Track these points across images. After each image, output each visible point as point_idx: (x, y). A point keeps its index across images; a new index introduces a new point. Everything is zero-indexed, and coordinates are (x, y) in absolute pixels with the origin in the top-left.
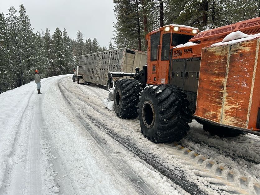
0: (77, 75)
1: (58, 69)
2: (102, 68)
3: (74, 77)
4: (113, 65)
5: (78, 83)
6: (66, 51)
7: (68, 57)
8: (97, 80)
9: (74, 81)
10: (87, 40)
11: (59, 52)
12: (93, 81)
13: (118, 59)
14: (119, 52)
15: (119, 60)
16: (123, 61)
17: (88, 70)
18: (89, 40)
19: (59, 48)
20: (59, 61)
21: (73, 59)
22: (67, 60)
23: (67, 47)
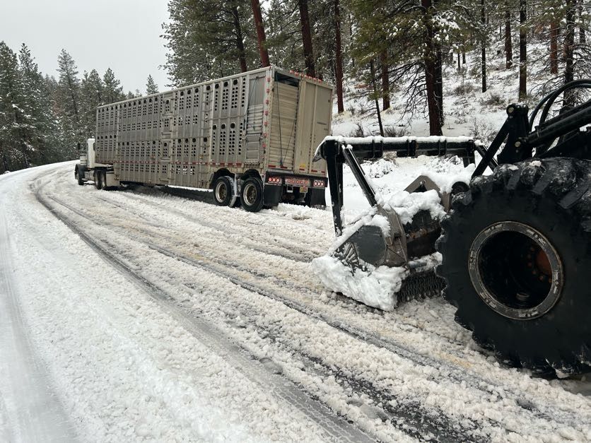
0: (92, 164)
1: (16, 153)
2: (184, 136)
3: (81, 172)
4: (228, 126)
5: (99, 187)
6: (33, 103)
7: (42, 118)
8: (170, 175)
9: (81, 183)
10: (89, 75)
11: (14, 106)
12: (155, 178)
13: (246, 104)
14: (247, 81)
15: (252, 108)
16: (267, 108)
17: (130, 146)
18: (94, 75)
19: (12, 96)
20: (15, 130)
21: (56, 123)
22: (39, 128)
23: (36, 94)
